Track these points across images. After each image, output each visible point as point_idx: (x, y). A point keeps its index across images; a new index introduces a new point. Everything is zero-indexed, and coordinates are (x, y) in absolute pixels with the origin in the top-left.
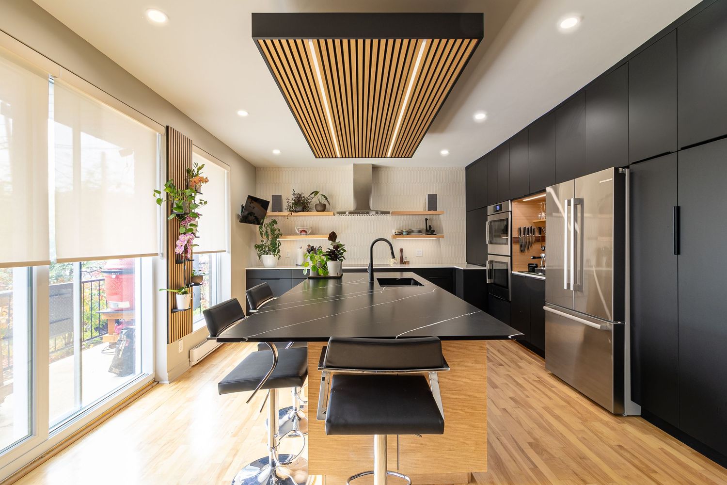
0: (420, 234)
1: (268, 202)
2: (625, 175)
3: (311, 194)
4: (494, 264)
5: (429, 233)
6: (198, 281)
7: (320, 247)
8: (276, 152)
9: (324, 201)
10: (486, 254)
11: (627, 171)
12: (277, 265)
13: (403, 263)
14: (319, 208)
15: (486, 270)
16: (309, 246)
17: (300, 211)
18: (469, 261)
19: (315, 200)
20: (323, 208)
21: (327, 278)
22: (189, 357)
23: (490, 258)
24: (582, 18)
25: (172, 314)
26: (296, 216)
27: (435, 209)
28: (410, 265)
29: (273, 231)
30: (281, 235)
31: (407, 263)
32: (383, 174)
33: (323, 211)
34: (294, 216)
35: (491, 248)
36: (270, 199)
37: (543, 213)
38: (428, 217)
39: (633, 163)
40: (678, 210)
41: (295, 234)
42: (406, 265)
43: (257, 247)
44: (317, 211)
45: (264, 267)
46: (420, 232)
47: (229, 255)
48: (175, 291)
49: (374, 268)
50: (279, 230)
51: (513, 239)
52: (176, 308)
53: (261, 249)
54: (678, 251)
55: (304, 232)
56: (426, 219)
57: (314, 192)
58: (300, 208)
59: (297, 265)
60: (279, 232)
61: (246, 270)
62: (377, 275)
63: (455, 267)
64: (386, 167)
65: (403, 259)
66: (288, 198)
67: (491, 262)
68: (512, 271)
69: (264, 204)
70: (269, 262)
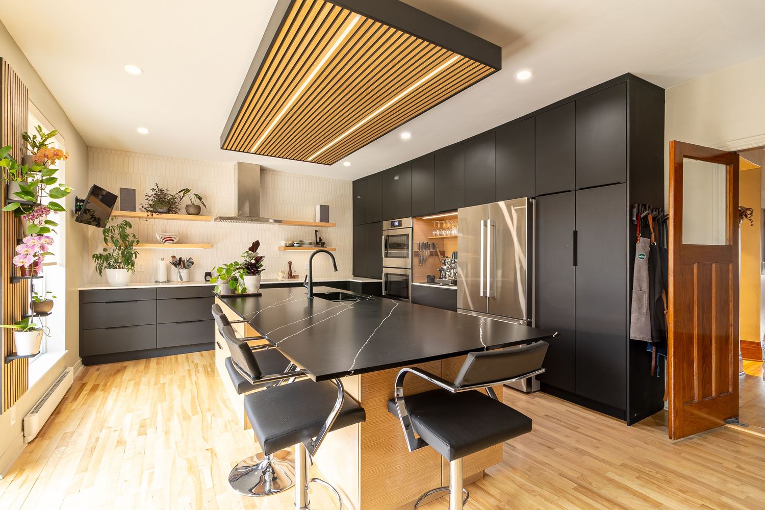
0: (311, 246)
1: (116, 197)
2: (532, 204)
3: (180, 192)
4: (389, 276)
5: (318, 246)
6: (45, 309)
7: (191, 258)
8: (143, 131)
9: (197, 202)
10: (381, 267)
11: (534, 201)
12: (131, 282)
13: (292, 278)
14: (192, 210)
15: (382, 282)
16: (173, 257)
17: (166, 213)
18: (355, 274)
19: (186, 201)
20: (196, 210)
21: (244, 296)
22: (23, 430)
23: (385, 271)
24: (534, 73)
25: (6, 364)
26: (159, 219)
27: (328, 221)
28: (299, 279)
29: (124, 236)
30: (138, 242)
31: (294, 277)
32: (269, 178)
33: (198, 214)
34: (155, 218)
35: (387, 262)
36: (116, 192)
37: (438, 231)
38: (317, 229)
39: (539, 196)
40: (575, 233)
41: (157, 242)
42: (296, 279)
43: (97, 257)
44: (189, 214)
45: (110, 286)
46: (310, 244)
47: (63, 270)
48: (11, 327)
49: (313, 281)
50: (134, 236)
51: (414, 253)
52: (15, 354)
53: (105, 261)
54: (575, 264)
55: (169, 240)
56: (316, 231)
57: (184, 190)
58: (165, 209)
59: (156, 282)
60: (133, 238)
61: (79, 290)
62: (316, 290)
63: (350, 280)
64: (273, 171)
65: (291, 273)
66: (144, 193)
67: (387, 274)
68: (412, 282)
69: (109, 200)
70: (118, 278)
